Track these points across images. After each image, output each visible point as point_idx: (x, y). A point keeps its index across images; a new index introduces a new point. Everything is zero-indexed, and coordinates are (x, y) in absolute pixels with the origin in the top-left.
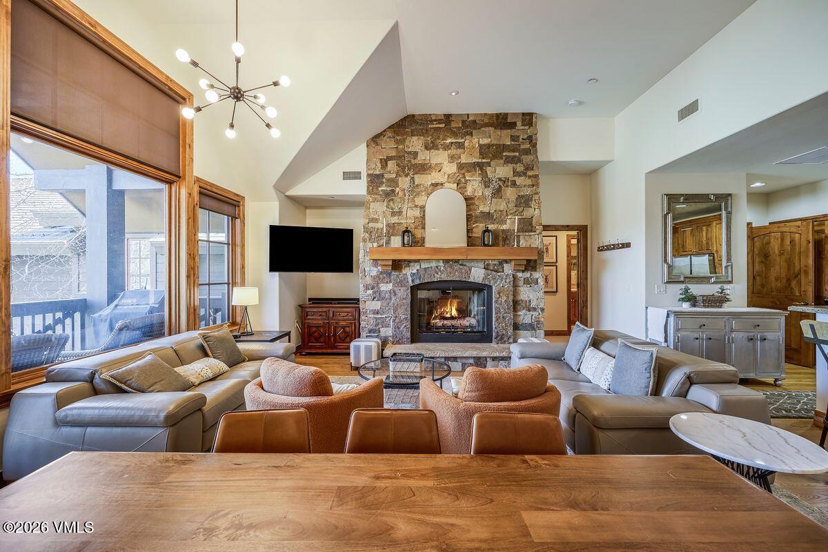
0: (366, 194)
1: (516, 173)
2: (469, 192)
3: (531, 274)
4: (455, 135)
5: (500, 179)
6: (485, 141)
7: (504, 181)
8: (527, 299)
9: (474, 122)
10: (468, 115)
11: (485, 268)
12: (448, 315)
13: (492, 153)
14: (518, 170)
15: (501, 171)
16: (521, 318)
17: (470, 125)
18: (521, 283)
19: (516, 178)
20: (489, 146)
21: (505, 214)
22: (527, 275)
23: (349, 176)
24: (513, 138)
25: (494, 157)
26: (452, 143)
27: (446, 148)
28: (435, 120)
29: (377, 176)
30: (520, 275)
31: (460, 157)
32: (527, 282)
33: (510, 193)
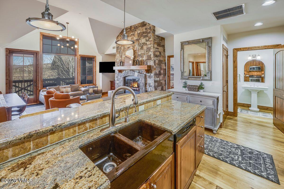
0: (116, 52)
1: (146, 41)
2: (135, 49)
3: (150, 74)
4: (132, 32)
5: (142, 43)
6: (139, 32)
7: (144, 43)
8: (149, 83)
9: (137, 27)
10: (135, 25)
11: (139, 72)
12: (134, 87)
13: (141, 35)
14: (147, 39)
15: (143, 40)
16: (148, 89)
17: (136, 28)
18: (148, 77)
19: (146, 42)
20: (139, 33)
21: (144, 54)
22: (149, 74)
23: (114, 48)
24: (146, 29)
25: (141, 36)
26: (132, 34)
27: (131, 36)
28: (128, 29)
29: (118, 47)
30: (147, 74)
31: (133, 38)
32: (150, 77)
33: (145, 47)
